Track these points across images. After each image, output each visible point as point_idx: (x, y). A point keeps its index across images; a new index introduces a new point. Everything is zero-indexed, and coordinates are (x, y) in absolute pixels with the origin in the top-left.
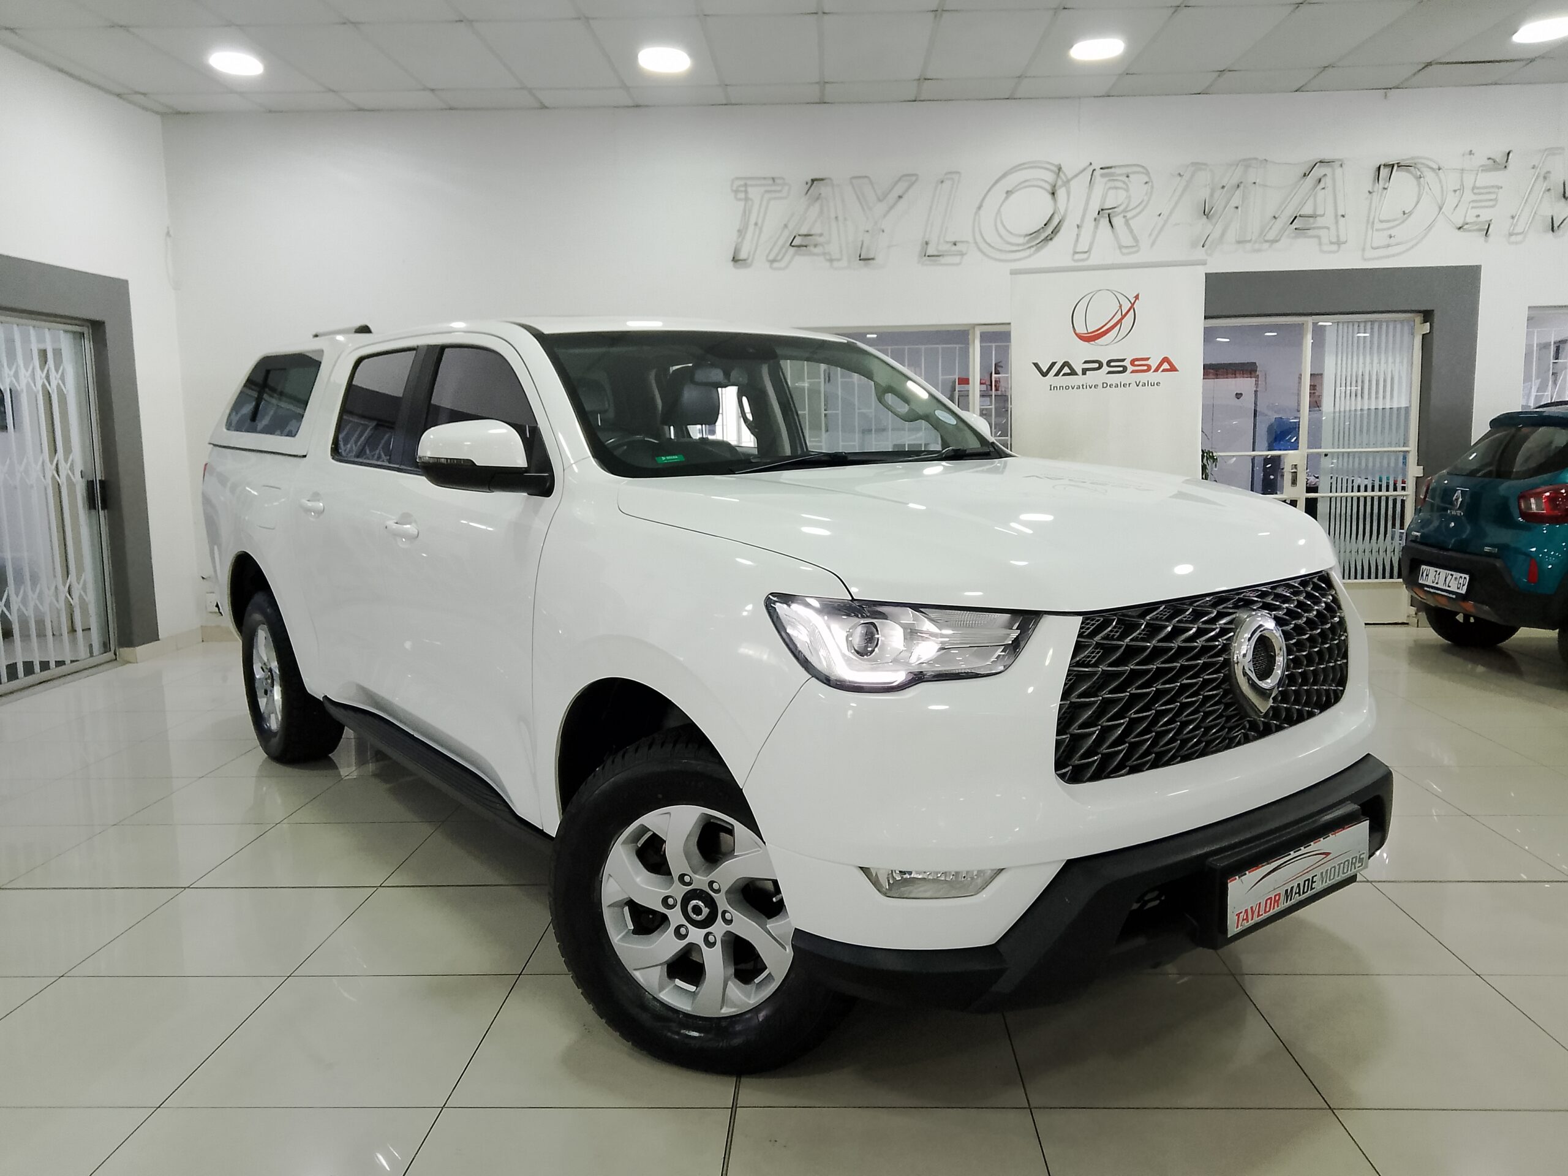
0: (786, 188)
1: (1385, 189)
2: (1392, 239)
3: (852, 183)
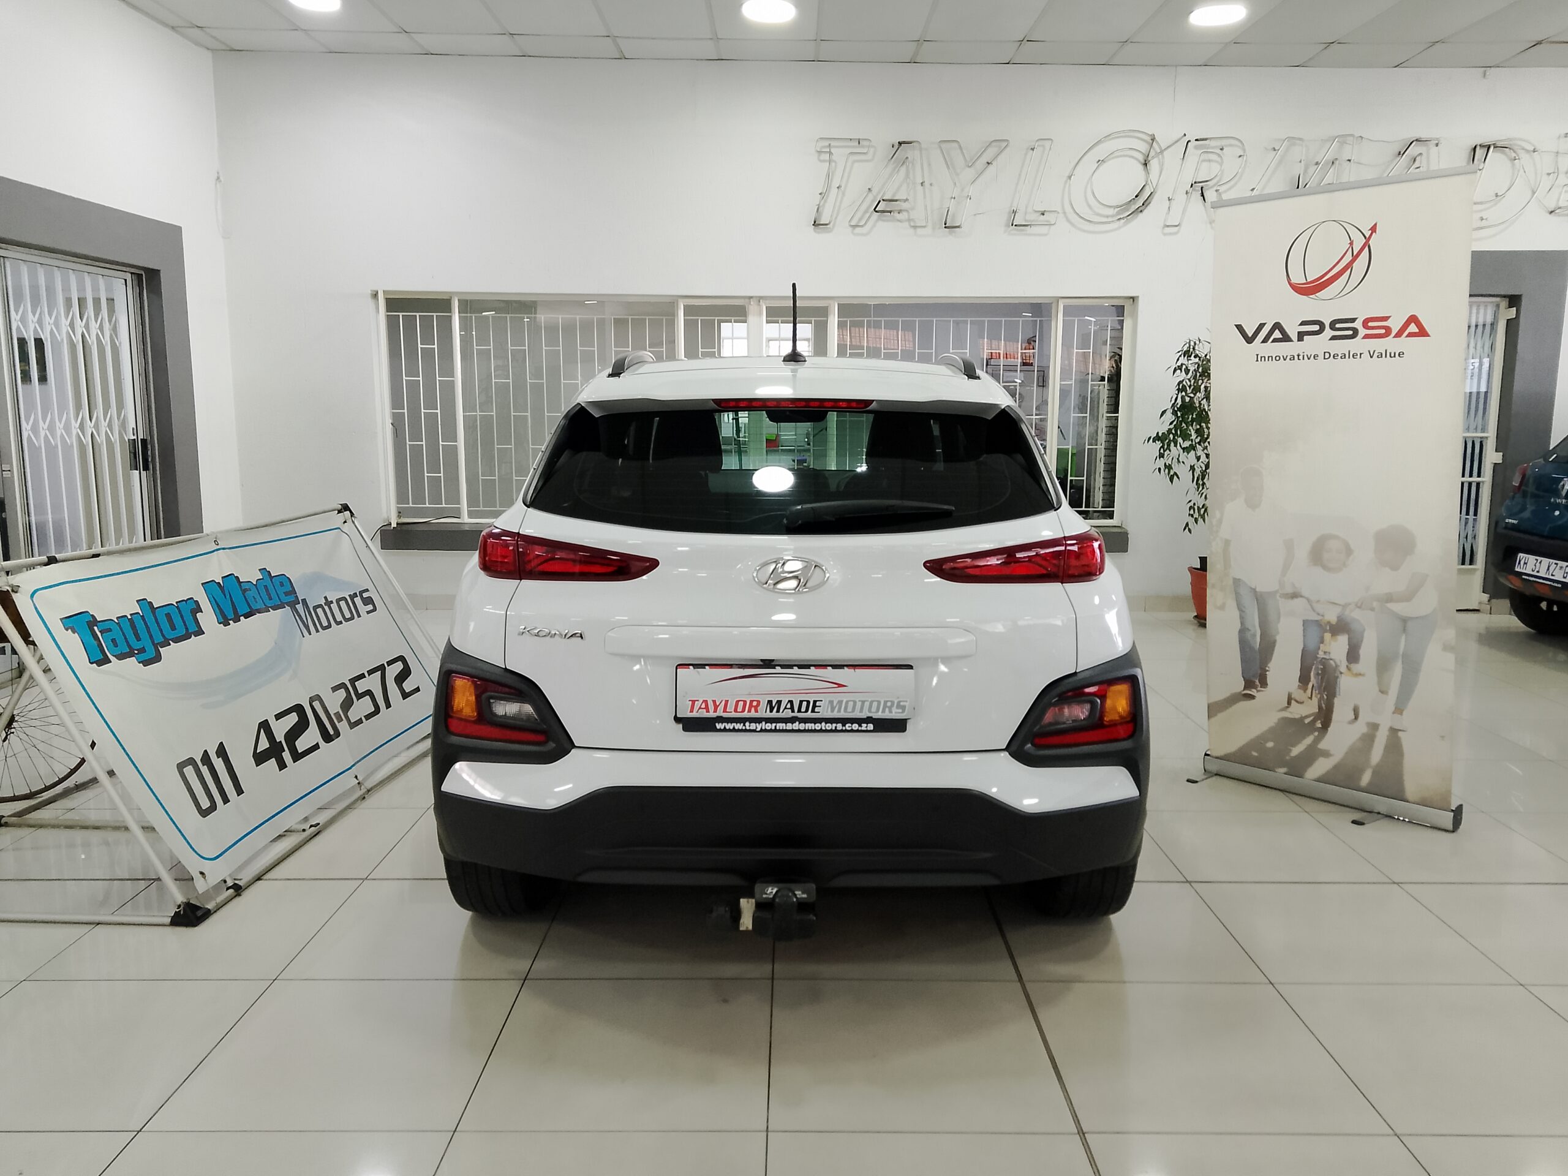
0: (872, 150)
1: (1479, 169)
2: (1483, 221)
3: (940, 147)
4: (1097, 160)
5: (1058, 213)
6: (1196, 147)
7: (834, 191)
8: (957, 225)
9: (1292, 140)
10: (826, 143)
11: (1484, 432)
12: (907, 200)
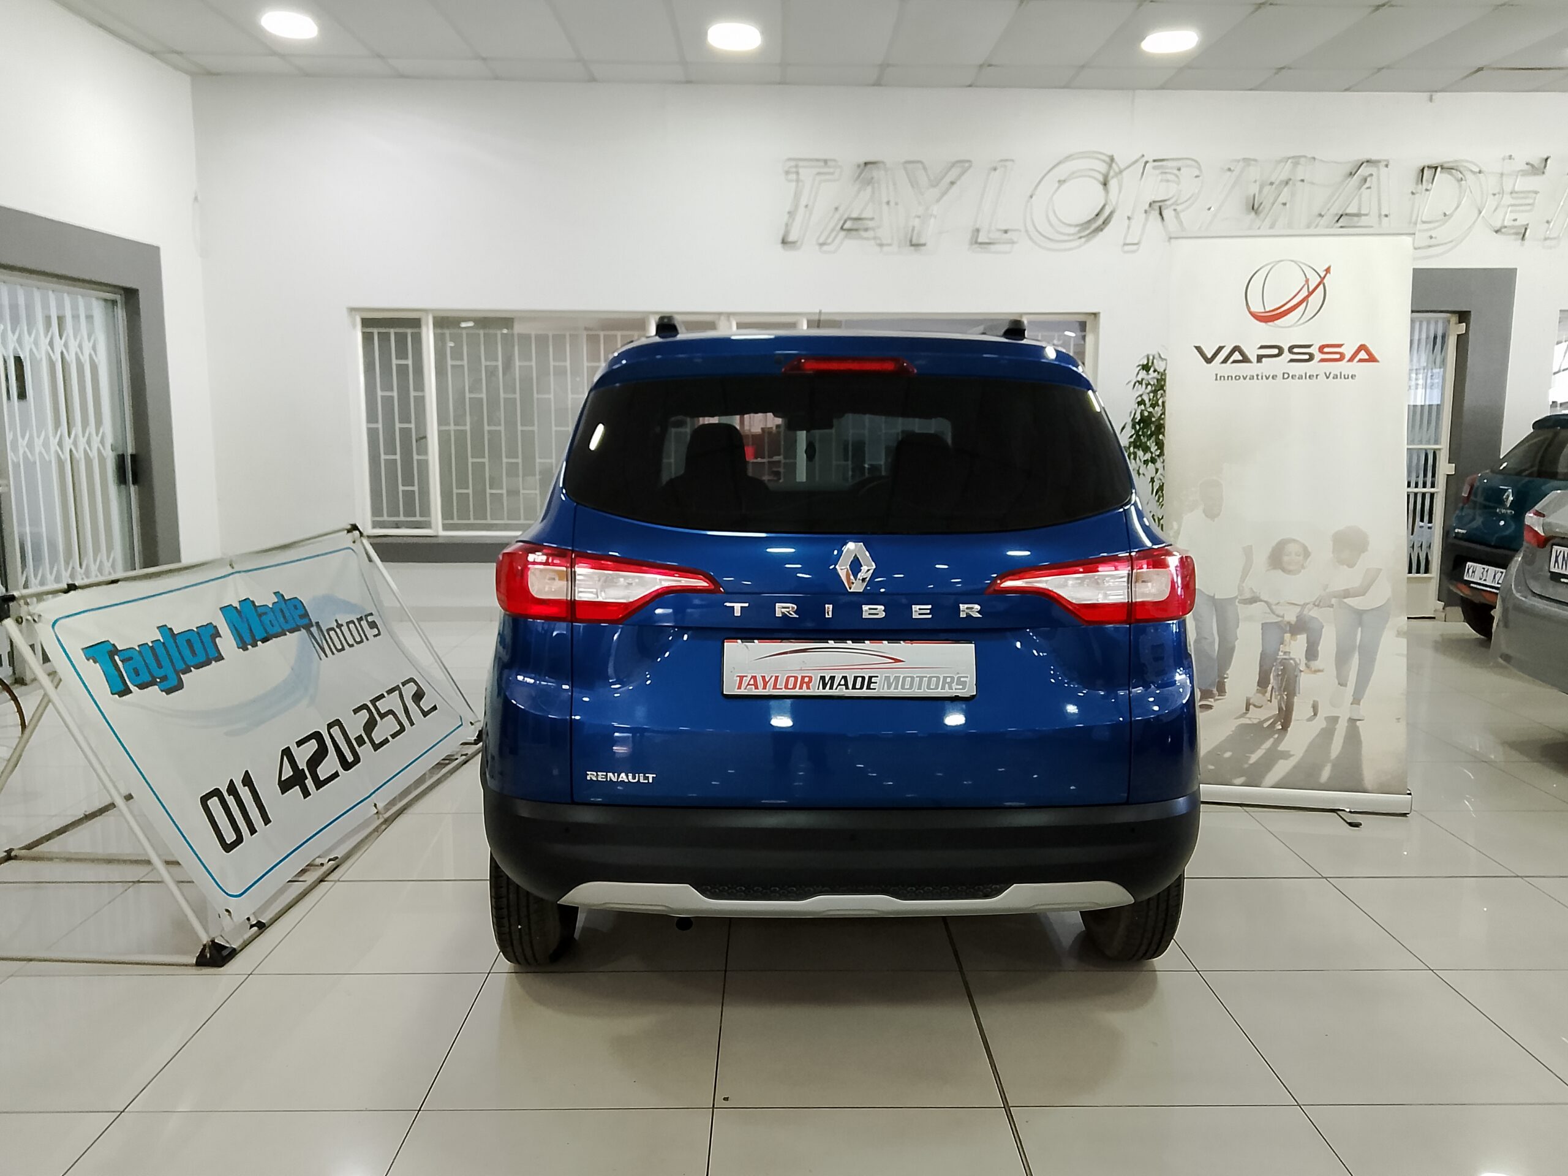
0: (838, 170)
1: (1427, 190)
2: (1433, 240)
3: (905, 169)
4: (1058, 179)
5: (1019, 230)
6: (1154, 168)
7: (801, 210)
8: (922, 241)
9: (1247, 161)
10: (793, 163)
11: (1437, 444)
12: (872, 219)
